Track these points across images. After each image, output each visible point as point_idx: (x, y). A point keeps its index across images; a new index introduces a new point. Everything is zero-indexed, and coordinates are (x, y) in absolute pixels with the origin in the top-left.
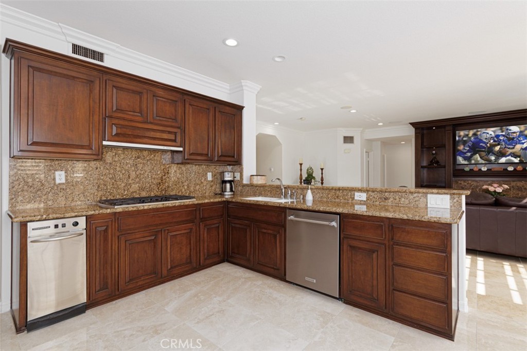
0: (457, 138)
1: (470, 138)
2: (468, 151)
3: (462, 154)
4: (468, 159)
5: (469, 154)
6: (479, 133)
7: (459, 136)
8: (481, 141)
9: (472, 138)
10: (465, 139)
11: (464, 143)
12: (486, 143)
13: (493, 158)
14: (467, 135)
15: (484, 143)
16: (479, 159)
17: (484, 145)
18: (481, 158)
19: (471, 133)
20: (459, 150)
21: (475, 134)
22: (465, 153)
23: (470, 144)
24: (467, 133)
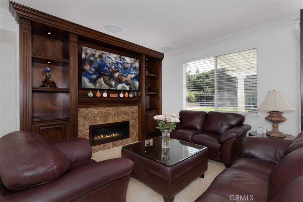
0: (83, 56)
1: (96, 59)
2: (94, 73)
3: (88, 74)
4: (94, 81)
5: (94, 76)
6: (104, 56)
7: (86, 54)
8: (105, 65)
9: (98, 60)
10: (91, 58)
11: (91, 63)
12: (109, 68)
13: (113, 83)
14: (94, 55)
15: (108, 67)
16: (103, 83)
17: (107, 69)
18: (104, 82)
19: (98, 53)
20: (85, 70)
21: (100, 56)
22: (91, 75)
23: (96, 65)
24: (94, 53)
